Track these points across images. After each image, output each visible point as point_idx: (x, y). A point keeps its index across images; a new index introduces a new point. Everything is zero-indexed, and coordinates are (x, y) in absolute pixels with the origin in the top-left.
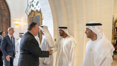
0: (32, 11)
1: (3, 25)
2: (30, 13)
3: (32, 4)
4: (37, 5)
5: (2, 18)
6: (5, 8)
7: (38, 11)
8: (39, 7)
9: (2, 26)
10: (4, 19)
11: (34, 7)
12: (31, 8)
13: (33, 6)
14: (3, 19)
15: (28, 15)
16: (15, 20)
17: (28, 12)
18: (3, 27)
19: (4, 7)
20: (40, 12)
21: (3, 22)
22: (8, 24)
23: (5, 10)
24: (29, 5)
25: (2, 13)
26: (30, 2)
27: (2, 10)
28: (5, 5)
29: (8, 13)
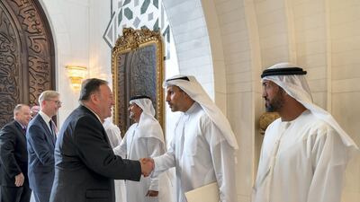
0: (128, 32)
1: (31, 84)
2: (120, 39)
3: (127, 10)
4: (143, 11)
5: (28, 61)
6: (39, 27)
7: (148, 31)
8: (151, 17)
9: (29, 87)
10: (35, 64)
11: (134, 18)
12: (122, 23)
13: (129, 14)
14: (30, 64)
15: (114, 46)
16: (69, 64)
17: (111, 38)
18: (31, 90)
19: (36, 24)
20: (155, 33)
21: (32, 71)
22: (48, 78)
23: (38, 32)
24: (117, 15)
25: (29, 44)
26: (120, 3)
27: (27, 34)
28: (37, 18)
29: (46, 43)
